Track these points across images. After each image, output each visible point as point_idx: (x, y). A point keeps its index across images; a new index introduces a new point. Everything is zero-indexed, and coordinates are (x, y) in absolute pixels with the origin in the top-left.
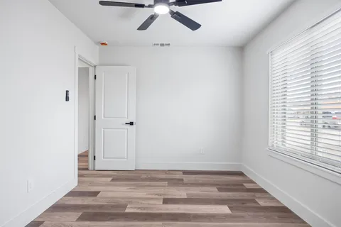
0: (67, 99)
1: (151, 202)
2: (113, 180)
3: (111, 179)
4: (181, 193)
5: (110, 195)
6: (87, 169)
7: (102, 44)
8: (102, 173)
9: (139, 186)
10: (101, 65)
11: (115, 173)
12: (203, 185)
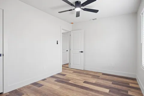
0: (57, 43)
1: (80, 81)
2: (73, 72)
3: (73, 71)
4: (94, 81)
5: (68, 76)
6: (68, 67)
7: (72, 23)
8: (72, 69)
9: (80, 75)
10: (72, 31)
11: (76, 70)
12: (107, 80)
